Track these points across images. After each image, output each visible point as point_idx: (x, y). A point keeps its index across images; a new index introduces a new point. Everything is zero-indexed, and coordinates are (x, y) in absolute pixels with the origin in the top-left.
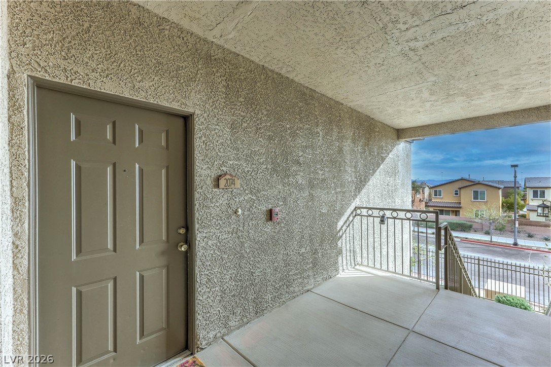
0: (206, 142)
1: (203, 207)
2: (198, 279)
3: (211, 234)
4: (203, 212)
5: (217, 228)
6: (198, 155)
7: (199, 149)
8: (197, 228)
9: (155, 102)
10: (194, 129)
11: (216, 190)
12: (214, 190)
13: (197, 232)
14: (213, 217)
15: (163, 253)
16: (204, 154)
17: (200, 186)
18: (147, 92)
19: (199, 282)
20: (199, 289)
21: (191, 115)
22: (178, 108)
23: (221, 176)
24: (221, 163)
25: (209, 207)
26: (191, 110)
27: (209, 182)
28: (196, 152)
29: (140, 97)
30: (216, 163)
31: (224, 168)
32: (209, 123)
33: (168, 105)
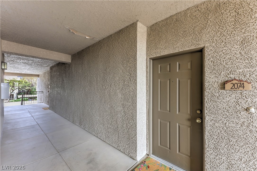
0: (213, 61)
1: (211, 101)
2: (206, 143)
3: (218, 119)
4: (211, 104)
5: (224, 117)
6: (207, 70)
7: (208, 66)
8: (206, 113)
9: (182, 50)
10: (204, 55)
11: (223, 91)
12: (221, 91)
13: (206, 115)
14: (220, 109)
15: (189, 120)
16: (212, 68)
17: (208, 88)
18: (179, 48)
19: (207, 144)
20: (207, 149)
21: (203, 48)
22: (194, 48)
23: (227, 81)
24: (229, 72)
25: (216, 102)
26: (202, 46)
27: (216, 85)
28: (205, 69)
29: (176, 51)
30: (223, 73)
31: (232, 76)
32: (217, 48)
33: (188, 49)
